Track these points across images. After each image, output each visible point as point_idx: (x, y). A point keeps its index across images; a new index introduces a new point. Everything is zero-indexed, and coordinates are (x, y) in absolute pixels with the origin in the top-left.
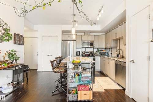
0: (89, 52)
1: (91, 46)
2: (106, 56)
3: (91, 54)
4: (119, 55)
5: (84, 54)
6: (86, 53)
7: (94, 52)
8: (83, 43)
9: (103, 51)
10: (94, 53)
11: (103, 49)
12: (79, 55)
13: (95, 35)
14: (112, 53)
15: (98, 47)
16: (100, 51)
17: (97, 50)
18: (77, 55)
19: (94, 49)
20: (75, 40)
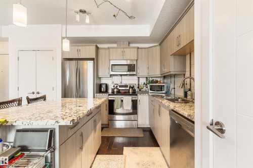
0: (126, 86)
1: (131, 73)
2: (164, 95)
3: (131, 89)
4: (189, 93)
5: (115, 90)
6: (120, 86)
7: (139, 85)
8: (112, 65)
9: (157, 82)
10: (138, 87)
11: (159, 79)
12: (106, 91)
13: (138, 48)
14: (176, 87)
15: (146, 74)
16: (153, 82)
17: (147, 80)
18: (100, 91)
19: (139, 78)
20: (93, 59)
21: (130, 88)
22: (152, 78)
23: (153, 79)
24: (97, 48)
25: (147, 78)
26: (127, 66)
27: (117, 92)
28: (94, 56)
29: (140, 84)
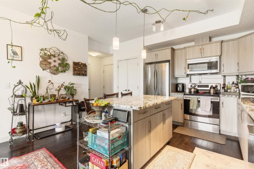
0: (207, 86)
3: (212, 90)
5: (193, 90)
6: (199, 86)
7: (224, 84)
8: (189, 64)
10: (224, 88)
12: (183, 91)
13: (222, 42)
15: (235, 72)
16: (246, 81)
17: (238, 79)
18: (177, 91)
19: (225, 76)
20: (168, 61)
21: (211, 88)
22: (245, 75)
23: (248, 77)
24: (173, 50)
25: (238, 76)
26: (207, 64)
27: (194, 92)
28: (169, 58)
29: (227, 83)
